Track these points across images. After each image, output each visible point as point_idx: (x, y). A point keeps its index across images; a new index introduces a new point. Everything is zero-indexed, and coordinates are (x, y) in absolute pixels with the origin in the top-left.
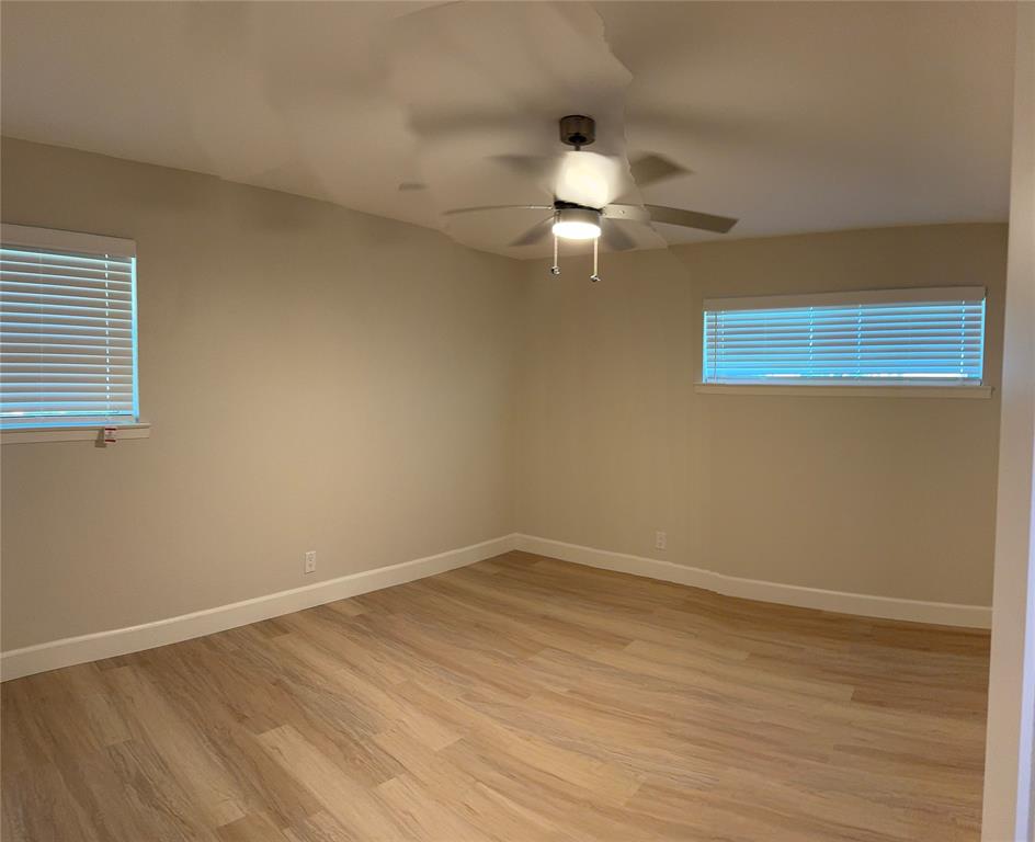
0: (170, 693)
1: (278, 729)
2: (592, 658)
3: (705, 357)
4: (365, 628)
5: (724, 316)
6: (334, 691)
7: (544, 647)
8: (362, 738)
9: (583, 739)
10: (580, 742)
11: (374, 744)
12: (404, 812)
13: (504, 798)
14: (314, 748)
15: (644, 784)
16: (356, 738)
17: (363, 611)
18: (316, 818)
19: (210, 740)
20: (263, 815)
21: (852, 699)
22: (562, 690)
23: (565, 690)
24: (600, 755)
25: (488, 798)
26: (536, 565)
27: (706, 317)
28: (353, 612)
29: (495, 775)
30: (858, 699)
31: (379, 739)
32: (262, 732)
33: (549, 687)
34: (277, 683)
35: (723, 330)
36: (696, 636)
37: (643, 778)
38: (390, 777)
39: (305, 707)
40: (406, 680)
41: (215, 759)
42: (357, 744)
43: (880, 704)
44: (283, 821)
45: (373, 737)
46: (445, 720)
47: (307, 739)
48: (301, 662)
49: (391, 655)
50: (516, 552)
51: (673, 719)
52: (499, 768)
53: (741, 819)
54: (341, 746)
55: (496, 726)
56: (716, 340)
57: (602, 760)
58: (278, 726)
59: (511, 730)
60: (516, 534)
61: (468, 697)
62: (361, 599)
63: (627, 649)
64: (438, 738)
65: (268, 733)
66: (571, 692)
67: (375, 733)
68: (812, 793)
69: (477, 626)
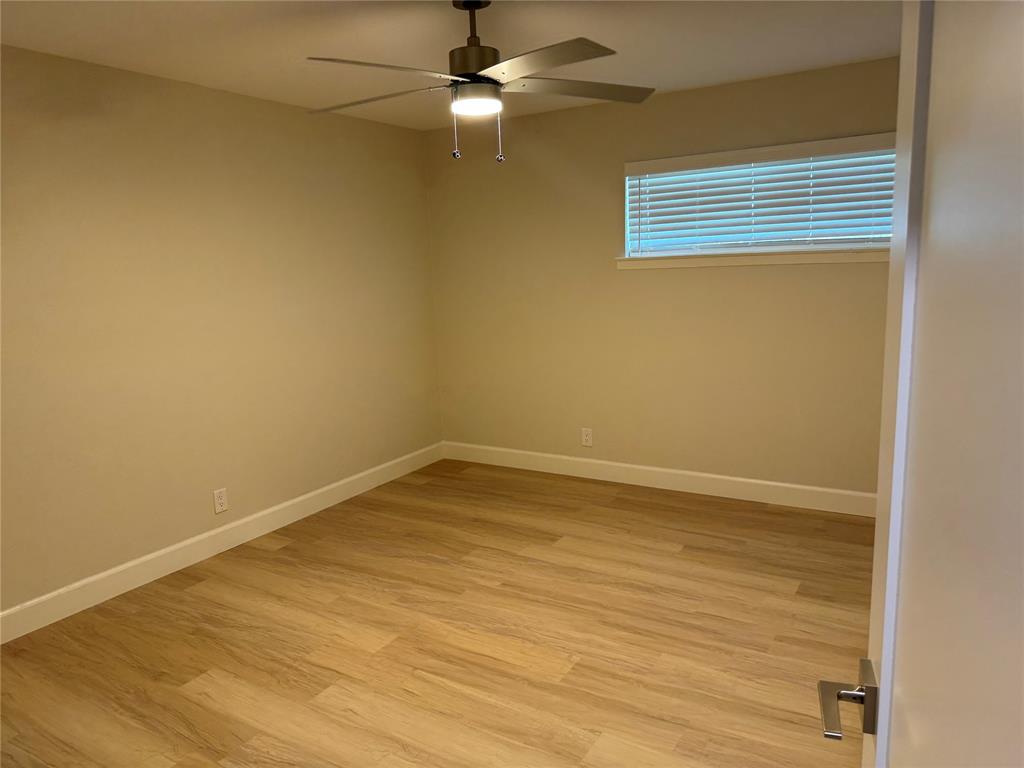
0: (60, 675)
1: (204, 675)
2: (521, 553)
3: (628, 228)
4: (290, 559)
5: (647, 180)
6: (261, 625)
7: (475, 547)
8: (295, 660)
9: (515, 625)
10: (513, 627)
11: (309, 663)
12: (345, 711)
13: (444, 680)
14: (243, 682)
15: (577, 664)
16: (289, 661)
17: (287, 542)
18: (254, 742)
19: (122, 706)
20: (196, 755)
21: (798, 593)
22: (495, 584)
23: (499, 584)
24: (532, 638)
25: (428, 682)
26: (465, 471)
27: (628, 183)
28: (276, 546)
29: (432, 661)
30: (803, 592)
31: (313, 658)
32: (185, 683)
33: (482, 582)
34: (197, 632)
35: (648, 197)
36: (629, 532)
37: (576, 658)
38: (326, 686)
39: (232, 648)
40: (337, 596)
41: (133, 723)
42: (289, 667)
43: (828, 599)
44: (216, 754)
45: (307, 657)
46: (380, 624)
47: (236, 676)
48: (221, 606)
49: (321, 578)
50: (445, 461)
51: (605, 608)
52: (438, 656)
53: (675, 701)
54: (272, 673)
55: (432, 621)
56: (639, 208)
57: (534, 643)
58: (202, 672)
59: (448, 623)
60: (443, 442)
61: (403, 599)
62: (284, 532)
63: (556, 544)
64: (374, 641)
65: (192, 682)
66: (504, 584)
67: (308, 653)
68: (749, 679)
69: (409, 535)
